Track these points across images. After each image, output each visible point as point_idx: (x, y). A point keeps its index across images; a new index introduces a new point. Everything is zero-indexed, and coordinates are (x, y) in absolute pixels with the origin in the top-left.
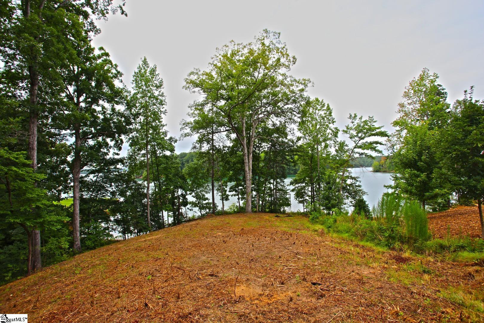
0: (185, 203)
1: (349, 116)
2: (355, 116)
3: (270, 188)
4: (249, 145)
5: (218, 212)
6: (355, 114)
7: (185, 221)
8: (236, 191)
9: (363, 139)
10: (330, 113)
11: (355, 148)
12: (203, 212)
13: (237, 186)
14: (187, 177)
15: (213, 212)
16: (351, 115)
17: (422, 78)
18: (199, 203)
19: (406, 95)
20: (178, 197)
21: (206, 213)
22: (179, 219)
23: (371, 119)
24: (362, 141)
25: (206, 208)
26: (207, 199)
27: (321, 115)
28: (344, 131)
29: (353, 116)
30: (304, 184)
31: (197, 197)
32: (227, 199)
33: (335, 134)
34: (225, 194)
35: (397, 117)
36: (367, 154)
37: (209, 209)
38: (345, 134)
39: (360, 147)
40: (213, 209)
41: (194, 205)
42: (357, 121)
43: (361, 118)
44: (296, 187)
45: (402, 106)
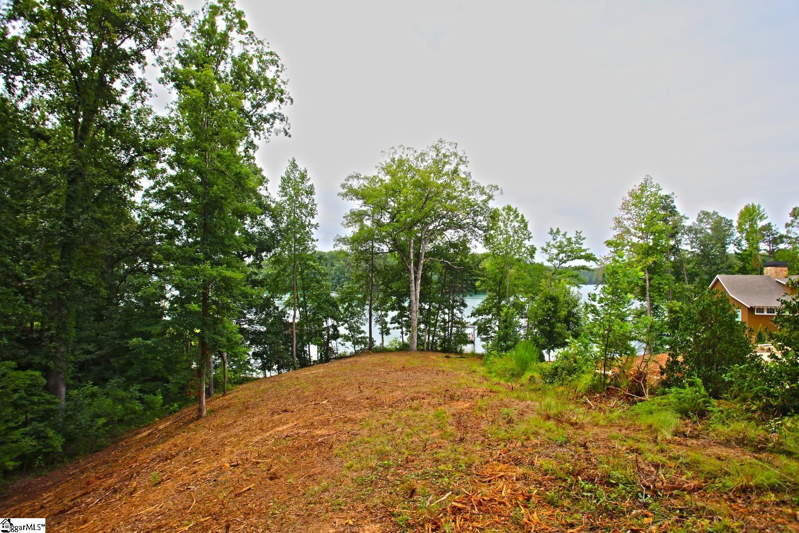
0: (336, 336)
2: (558, 231)
3: (444, 320)
4: (417, 269)
5: (375, 349)
6: (558, 229)
7: (334, 358)
8: (399, 323)
9: (565, 262)
10: (526, 226)
12: (358, 348)
13: (401, 316)
14: (338, 303)
15: (370, 349)
16: (552, 230)
18: (352, 336)
19: (625, 207)
20: (328, 328)
21: (361, 349)
22: (327, 355)
23: (579, 238)
24: (564, 265)
25: (362, 342)
26: (363, 332)
27: (514, 226)
28: (543, 249)
29: (555, 231)
30: (490, 316)
31: (350, 328)
32: (388, 333)
33: (532, 253)
34: (385, 327)
37: (365, 344)
38: (544, 254)
40: (370, 344)
41: (347, 339)
42: (559, 238)
43: (564, 235)
44: (478, 320)
45: (619, 222)
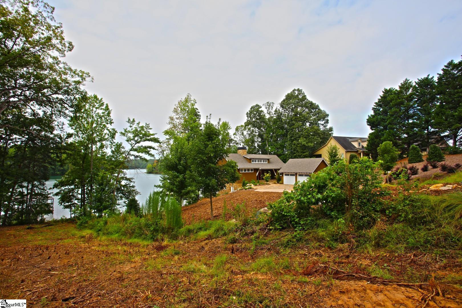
1: (127, 120)
2: (134, 121)
3: (21, 193)
9: (139, 142)
10: (109, 114)
11: (131, 150)
16: (129, 120)
17: (187, 101)
19: (175, 111)
23: (148, 126)
24: (138, 145)
27: (98, 113)
28: (121, 133)
29: (132, 120)
30: (73, 187)
33: (113, 135)
35: (168, 127)
36: (141, 157)
38: (123, 137)
39: (136, 150)
42: (135, 126)
43: (138, 124)
44: (61, 191)
45: (172, 119)
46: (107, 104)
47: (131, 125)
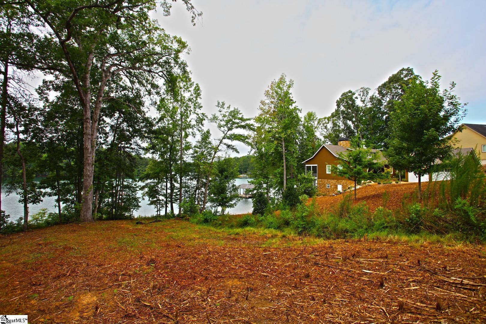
2: (223, 104)
8: (53, 188)
9: (231, 129)
11: (224, 138)
17: (281, 82)
19: (267, 94)
29: (221, 104)
30: (156, 181)
33: (200, 121)
39: (229, 138)
42: (225, 110)
43: (229, 107)
45: (264, 103)
46: (197, 84)
47: (222, 109)
